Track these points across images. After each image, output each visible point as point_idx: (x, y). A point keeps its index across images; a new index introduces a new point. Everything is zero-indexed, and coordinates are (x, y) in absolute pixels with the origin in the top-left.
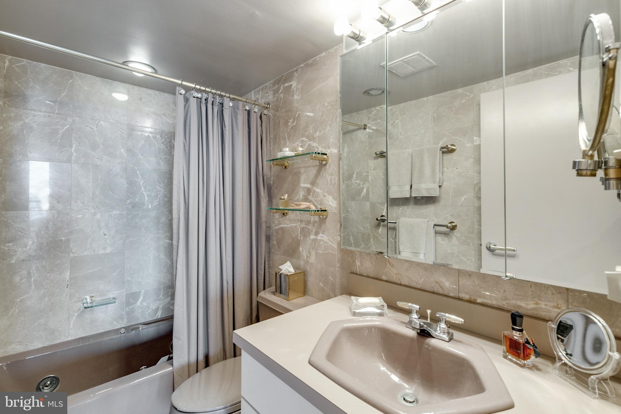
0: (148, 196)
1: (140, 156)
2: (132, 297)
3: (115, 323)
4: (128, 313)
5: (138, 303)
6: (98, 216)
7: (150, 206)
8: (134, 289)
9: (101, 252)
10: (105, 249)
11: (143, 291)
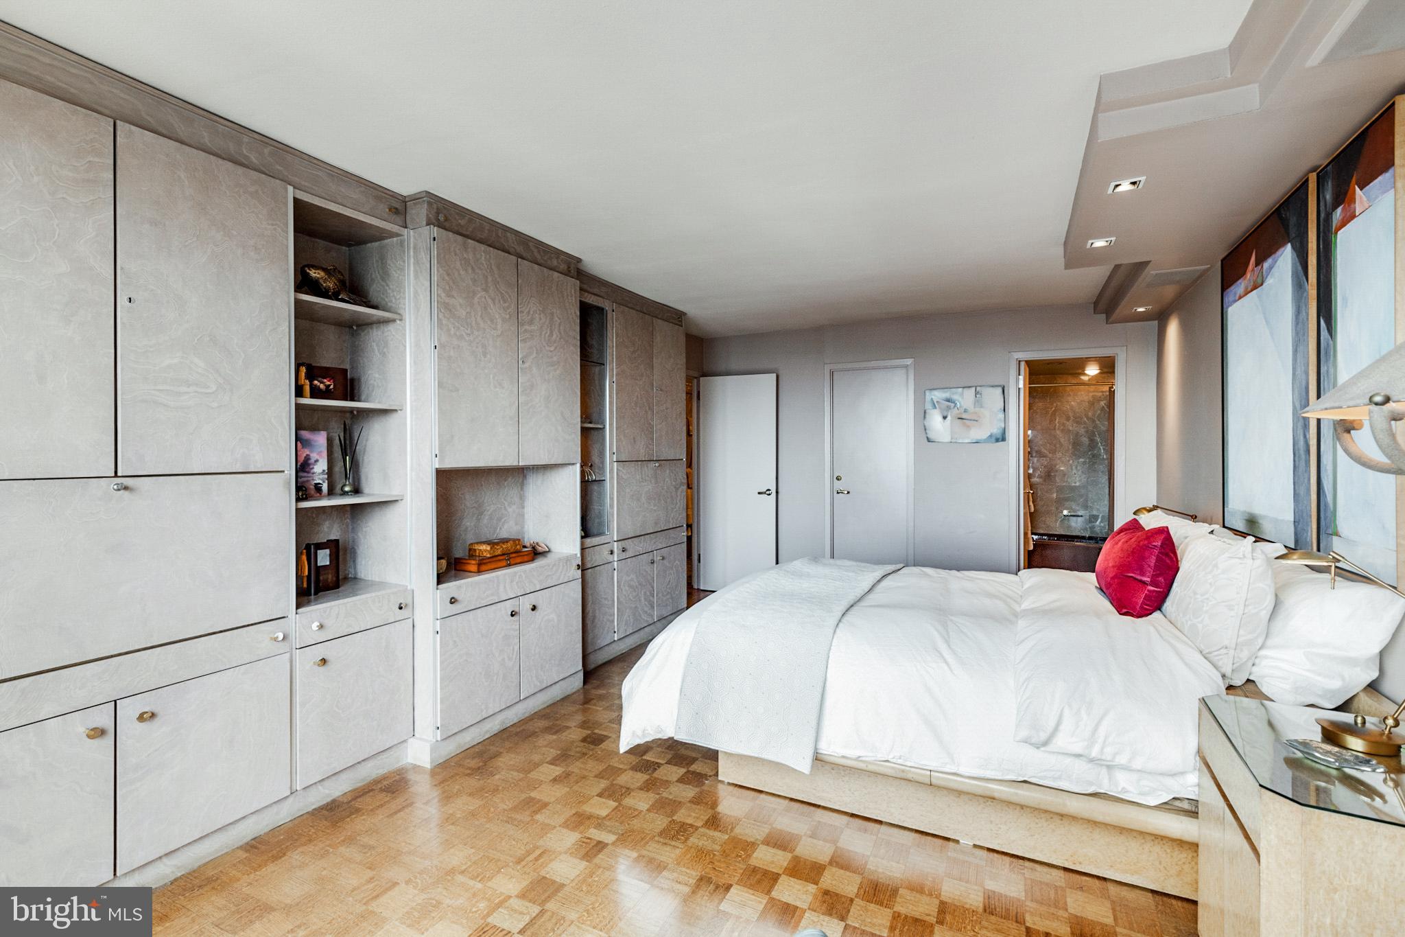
0: (1104, 449)
1: (1098, 422)
2: (1093, 518)
3: (1082, 531)
4: (1090, 528)
5: (1098, 523)
6: (1071, 462)
7: (1105, 457)
8: (1095, 513)
9: (1073, 484)
10: (1075, 483)
11: (1101, 515)
